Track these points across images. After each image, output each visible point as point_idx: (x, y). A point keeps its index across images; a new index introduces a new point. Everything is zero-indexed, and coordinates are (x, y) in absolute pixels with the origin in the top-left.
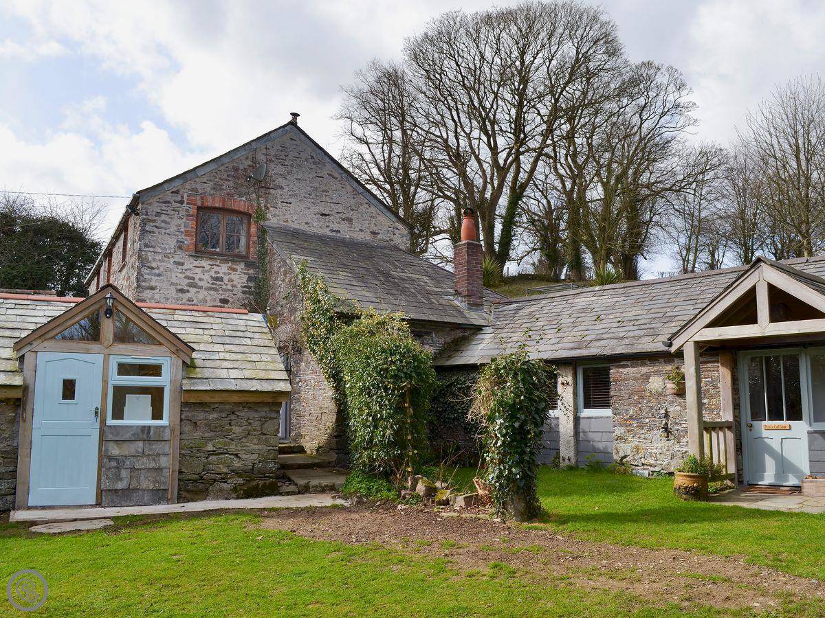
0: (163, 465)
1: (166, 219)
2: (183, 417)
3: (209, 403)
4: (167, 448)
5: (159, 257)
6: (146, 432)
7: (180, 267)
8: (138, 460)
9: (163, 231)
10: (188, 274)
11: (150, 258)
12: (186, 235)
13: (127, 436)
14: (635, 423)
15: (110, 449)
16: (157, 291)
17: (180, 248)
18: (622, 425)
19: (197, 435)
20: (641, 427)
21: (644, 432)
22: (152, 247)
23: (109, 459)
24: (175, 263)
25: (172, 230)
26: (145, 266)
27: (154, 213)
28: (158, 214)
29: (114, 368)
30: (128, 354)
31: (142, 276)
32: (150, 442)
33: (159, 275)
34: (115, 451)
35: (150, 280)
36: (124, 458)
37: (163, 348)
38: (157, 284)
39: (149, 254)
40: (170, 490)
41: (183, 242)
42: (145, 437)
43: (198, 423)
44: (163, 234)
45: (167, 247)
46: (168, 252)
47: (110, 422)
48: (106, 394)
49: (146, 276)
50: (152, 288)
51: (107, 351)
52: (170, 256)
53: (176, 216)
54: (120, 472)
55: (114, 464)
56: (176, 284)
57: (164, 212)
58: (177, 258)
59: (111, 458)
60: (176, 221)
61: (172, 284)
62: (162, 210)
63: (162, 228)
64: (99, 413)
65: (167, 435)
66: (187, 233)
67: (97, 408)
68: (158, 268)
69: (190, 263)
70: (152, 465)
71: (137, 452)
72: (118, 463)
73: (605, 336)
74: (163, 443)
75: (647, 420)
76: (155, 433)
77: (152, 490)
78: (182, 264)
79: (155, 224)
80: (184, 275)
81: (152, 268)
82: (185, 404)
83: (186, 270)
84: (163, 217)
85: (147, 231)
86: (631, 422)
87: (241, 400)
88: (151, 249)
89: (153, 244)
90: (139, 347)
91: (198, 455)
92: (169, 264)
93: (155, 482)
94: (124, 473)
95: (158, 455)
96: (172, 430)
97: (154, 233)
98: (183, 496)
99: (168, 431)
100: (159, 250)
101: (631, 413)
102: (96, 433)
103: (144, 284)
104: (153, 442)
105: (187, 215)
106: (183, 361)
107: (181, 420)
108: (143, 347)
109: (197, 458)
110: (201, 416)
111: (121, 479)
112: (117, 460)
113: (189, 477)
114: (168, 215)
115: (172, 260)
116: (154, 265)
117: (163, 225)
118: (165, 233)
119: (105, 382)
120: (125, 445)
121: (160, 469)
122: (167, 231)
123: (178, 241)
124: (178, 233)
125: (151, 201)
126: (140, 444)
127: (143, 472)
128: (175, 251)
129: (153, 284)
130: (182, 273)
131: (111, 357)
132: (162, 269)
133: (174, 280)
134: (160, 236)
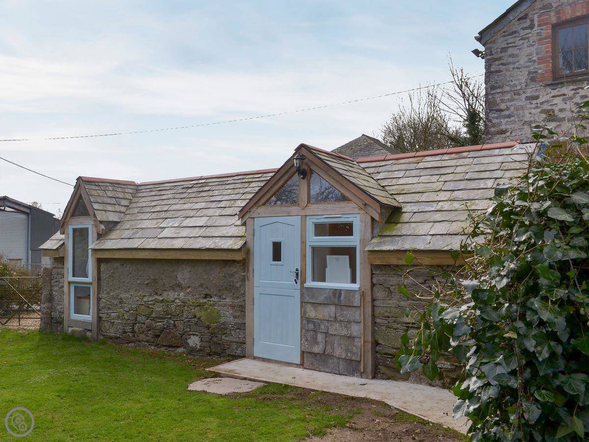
0: (355, 334)
1: (514, 52)
2: (375, 281)
3: (401, 265)
4: (357, 315)
5: (508, 97)
6: (337, 296)
7: (534, 102)
8: (331, 325)
9: (511, 66)
10: (546, 107)
11: (498, 100)
12: (539, 63)
13: (321, 299)
15: (308, 310)
16: (508, 134)
17: (533, 80)
19: (393, 302)
22: (499, 88)
23: (308, 321)
24: (528, 98)
25: (522, 62)
26: (493, 110)
27: (499, 50)
28: (504, 50)
29: (311, 229)
30: (319, 213)
31: (490, 121)
32: (342, 307)
33: (509, 116)
34: (312, 313)
35: (500, 124)
36: (320, 322)
37: (352, 205)
38: (509, 127)
39: (497, 96)
40: (362, 362)
41: (536, 72)
42: (336, 302)
43: (392, 288)
44: (511, 69)
45: (517, 83)
46: (519, 88)
47: (310, 284)
48: (305, 256)
49: (494, 121)
50: (503, 132)
51: (303, 213)
52: (521, 92)
53: (526, 45)
54: (316, 335)
55: (311, 326)
56: (531, 122)
57: (510, 45)
58: (529, 92)
59: (309, 320)
60: (526, 50)
61: (525, 123)
62: (508, 44)
63: (509, 64)
64: (299, 276)
65: (357, 301)
66: (541, 60)
67: (297, 270)
68: (508, 109)
69: (545, 95)
70: (344, 332)
71: (330, 316)
72: (315, 326)
74: (354, 309)
76: (345, 298)
77: (345, 359)
78: (537, 97)
79: (500, 62)
80: (539, 110)
81: (502, 110)
82: (374, 268)
83: (542, 103)
84: (510, 51)
85: (492, 72)
87: (435, 262)
88: (498, 90)
89: (500, 84)
90: (330, 205)
91: (395, 326)
92: (521, 101)
93: (347, 351)
94: (320, 337)
95: (349, 322)
96: (363, 295)
97: (500, 71)
98: (382, 371)
99: (357, 297)
100: (508, 89)
102: (298, 294)
103: (492, 129)
104: (345, 308)
105: (540, 40)
106: (371, 217)
107: (373, 285)
108: (333, 206)
109: (395, 329)
110: (394, 280)
111: (317, 343)
112: (314, 323)
113: (386, 351)
114: (516, 46)
115: (524, 96)
116: (503, 106)
117: (511, 60)
118: (513, 68)
119: (303, 243)
120: (320, 308)
121: (351, 338)
122: (516, 65)
123: (530, 73)
124: (529, 64)
125: (496, 37)
126: (333, 308)
127: (337, 338)
128: (526, 86)
129: (503, 127)
130: (537, 107)
131: (308, 218)
132: (512, 109)
133: (528, 118)
134: (508, 73)
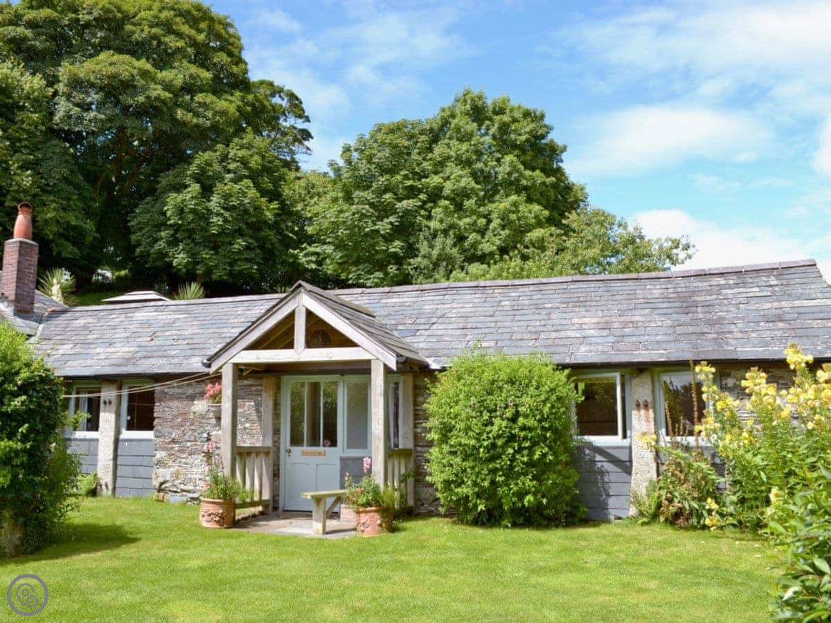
14: (176, 447)
18: (163, 449)
20: (182, 451)
21: (184, 456)
73: (155, 354)
75: (189, 444)
86: (173, 446)
101: (173, 436)
